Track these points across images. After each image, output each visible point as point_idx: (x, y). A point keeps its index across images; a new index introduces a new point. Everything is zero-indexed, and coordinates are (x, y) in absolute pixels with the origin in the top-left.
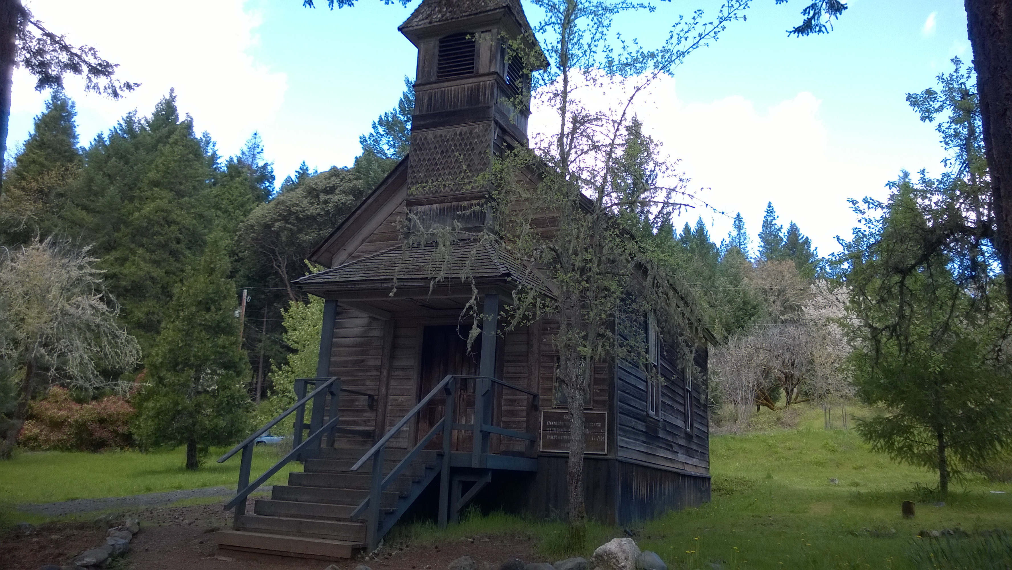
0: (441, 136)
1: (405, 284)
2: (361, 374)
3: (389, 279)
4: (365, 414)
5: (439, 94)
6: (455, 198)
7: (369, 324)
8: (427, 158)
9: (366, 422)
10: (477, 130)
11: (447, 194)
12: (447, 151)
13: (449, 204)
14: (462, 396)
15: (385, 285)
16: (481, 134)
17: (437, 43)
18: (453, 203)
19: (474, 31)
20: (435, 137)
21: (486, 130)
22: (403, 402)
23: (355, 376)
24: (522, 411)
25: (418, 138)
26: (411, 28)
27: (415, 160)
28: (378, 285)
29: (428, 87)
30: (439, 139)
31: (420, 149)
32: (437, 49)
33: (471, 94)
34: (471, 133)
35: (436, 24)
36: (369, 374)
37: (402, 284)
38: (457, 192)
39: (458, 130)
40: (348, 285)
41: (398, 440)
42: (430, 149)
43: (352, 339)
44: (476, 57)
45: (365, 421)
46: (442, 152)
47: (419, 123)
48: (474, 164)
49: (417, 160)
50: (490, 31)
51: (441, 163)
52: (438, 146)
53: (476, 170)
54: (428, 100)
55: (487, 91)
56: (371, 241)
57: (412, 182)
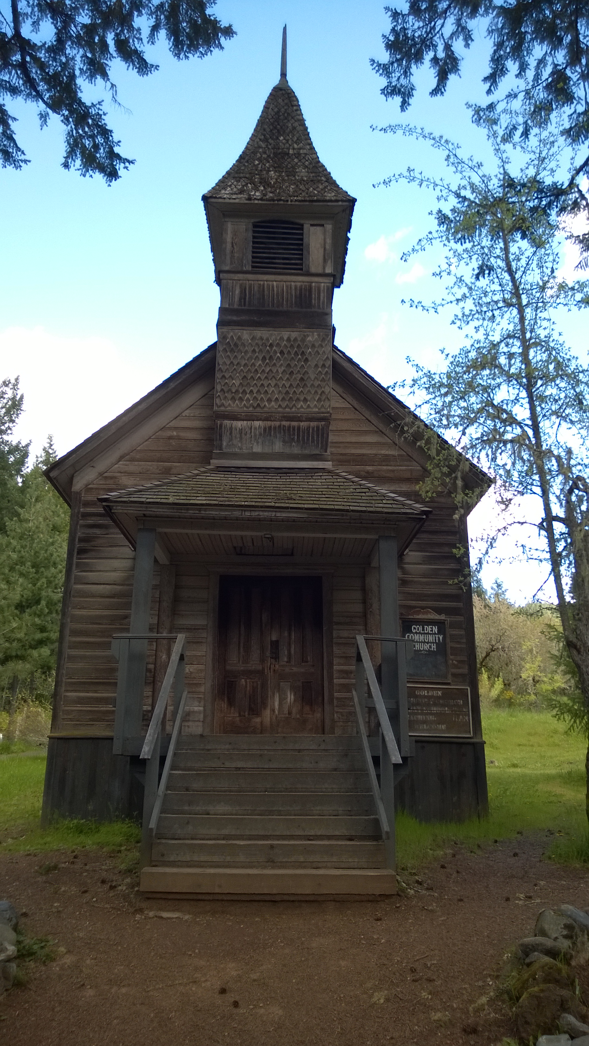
1: (278, 514)
10: (309, 338)
15: (248, 514)
17: (251, 226)
18: (284, 423)
19: (302, 222)
20: (253, 338)
21: (323, 340)
25: (229, 336)
26: (220, 200)
29: (241, 276)
30: (260, 343)
31: (232, 351)
32: (250, 234)
33: (301, 294)
34: (303, 340)
35: (256, 202)
37: (274, 514)
38: (287, 410)
39: (286, 334)
42: (246, 352)
44: (305, 252)
46: (264, 358)
48: (309, 377)
49: (228, 363)
50: (323, 225)
51: (263, 371)
52: (257, 350)
53: (312, 385)
54: (241, 292)
55: (322, 295)
56: (132, 460)
57: (222, 390)
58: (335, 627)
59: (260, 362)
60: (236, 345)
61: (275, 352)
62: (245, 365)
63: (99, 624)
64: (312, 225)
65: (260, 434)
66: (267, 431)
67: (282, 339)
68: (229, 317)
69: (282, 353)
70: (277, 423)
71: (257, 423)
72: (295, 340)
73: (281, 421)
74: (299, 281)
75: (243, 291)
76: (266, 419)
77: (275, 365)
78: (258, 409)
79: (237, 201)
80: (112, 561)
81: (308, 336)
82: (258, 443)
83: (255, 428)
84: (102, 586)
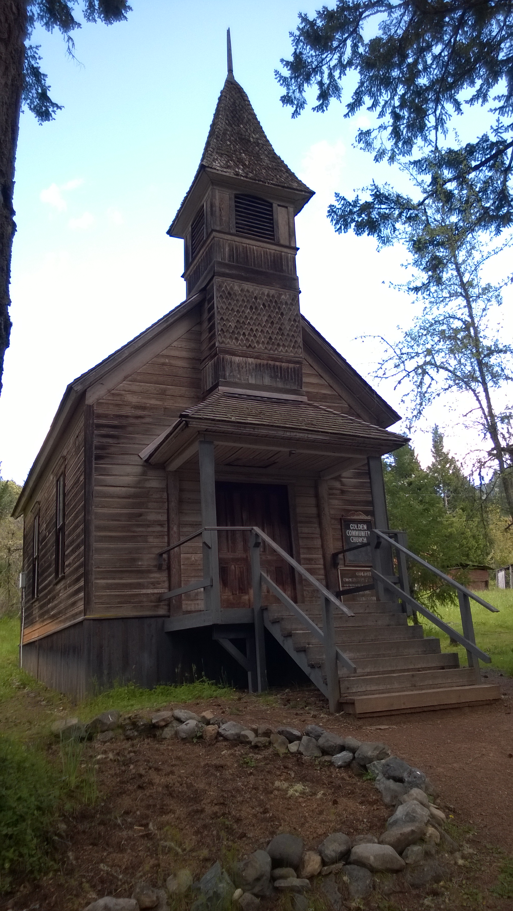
0: (248, 291)
4: (152, 575)
5: (241, 248)
6: (270, 357)
8: (236, 309)
9: (154, 585)
10: (284, 297)
11: (262, 351)
12: (256, 308)
16: (288, 302)
17: (233, 196)
19: (273, 201)
20: (242, 290)
21: (293, 300)
25: (223, 286)
26: (215, 171)
30: (247, 294)
31: (227, 298)
32: (233, 202)
33: (275, 260)
34: (279, 297)
38: (272, 352)
39: (265, 290)
42: (238, 301)
44: (275, 226)
46: (252, 307)
48: (285, 328)
49: (225, 308)
50: (287, 207)
51: (251, 318)
52: (246, 300)
53: (288, 335)
54: (230, 250)
55: (290, 263)
56: (134, 381)
57: (222, 330)
58: (299, 525)
59: (249, 310)
60: (229, 293)
61: (259, 304)
62: (238, 311)
63: (119, 520)
64: (279, 205)
65: (253, 369)
66: (258, 367)
67: (263, 294)
68: (223, 270)
69: (264, 305)
70: (265, 362)
71: (250, 360)
72: (273, 296)
73: (268, 360)
74: (272, 248)
75: (231, 250)
76: (257, 358)
77: (259, 314)
78: (250, 349)
79: (227, 174)
80: (125, 467)
81: (282, 294)
82: (252, 376)
83: (249, 364)
84: (118, 488)
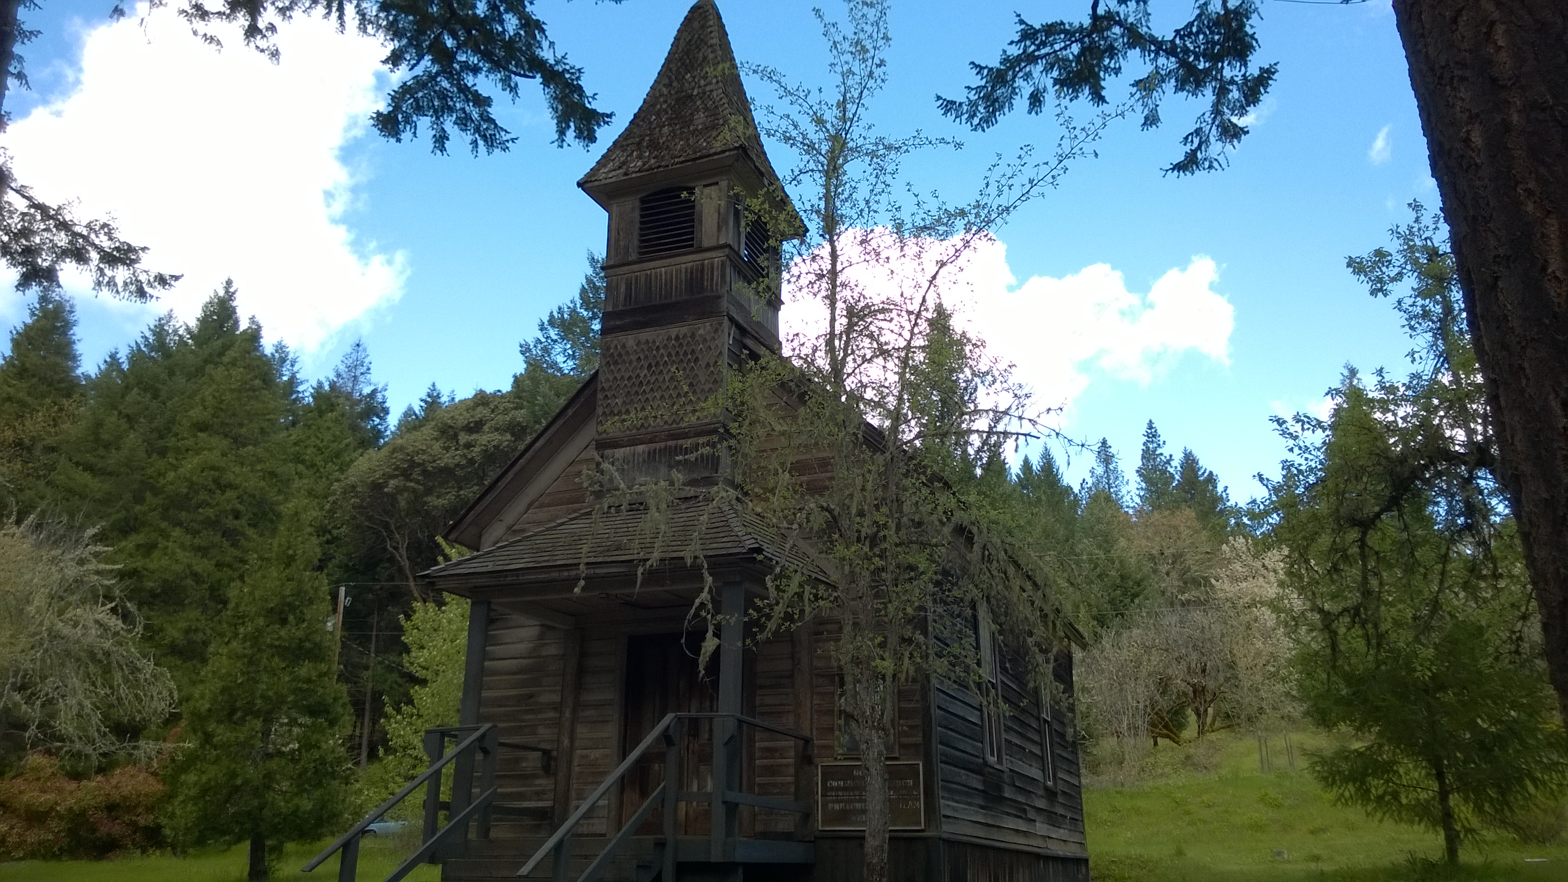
0: (647, 342)
1: (598, 571)
2: (530, 717)
3: (570, 565)
4: (538, 782)
5: (643, 280)
6: (672, 435)
7: (541, 637)
8: (627, 375)
9: (539, 795)
10: (701, 332)
11: (658, 429)
12: (657, 364)
13: (663, 445)
14: (691, 746)
15: (566, 574)
16: (708, 338)
17: (637, 204)
18: (670, 443)
19: (692, 185)
20: (638, 344)
21: (716, 331)
22: (597, 759)
23: (524, 721)
24: (787, 766)
25: (613, 346)
26: (596, 183)
27: (607, 380)
28: (555, 575)
29: (625, 269)
30: (645, 347)
31: (616, 363)
32: (637, 214)
33: (691, 278)
34: (693, 336)
35: (634, 175)
36: (541, 716)
37: (592, 571)
38: (674, 426)
39: (673, 331)
40: (506, 576)
41: (591, 821)
42: (631, 362)
43: (514, 662)
44: (696, 223)
45: (537, 793)
46: (650, 366)
47: (612, 323)
48: (699, 381)
49: (611, 379)
50: (717, 183)
51: (649, 382)
52: (642, 357)
53: (703, 390)
54: (626, 289)
55: (715, 273)
57: (604, 413)
60: (620, 355)
62: (630, 378)
63: (506, 706)
64: (705, 186)
65: (644, 461)
66: (651, 457)
67: (669, 338)
69: (670, 355)
71: (640, 448)
72: (685, 336)
73: (666, 441)
74: (686, 262)
75: (629, 288)
76: (651, 441)
77: (661, 372)
78: (643, 430)
79: (614, 180)
80: (520, 630)
81: (699, 329)
83: (639, 455)
